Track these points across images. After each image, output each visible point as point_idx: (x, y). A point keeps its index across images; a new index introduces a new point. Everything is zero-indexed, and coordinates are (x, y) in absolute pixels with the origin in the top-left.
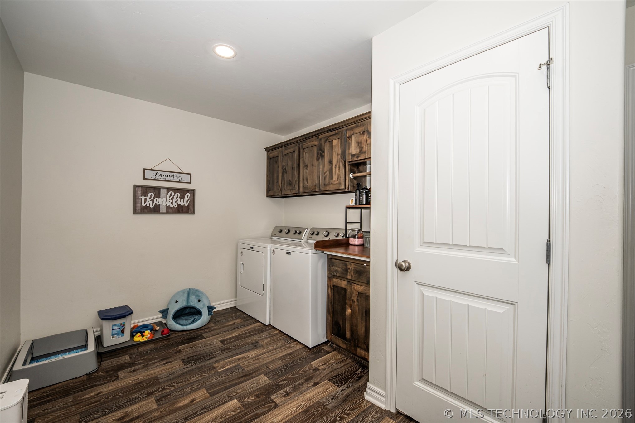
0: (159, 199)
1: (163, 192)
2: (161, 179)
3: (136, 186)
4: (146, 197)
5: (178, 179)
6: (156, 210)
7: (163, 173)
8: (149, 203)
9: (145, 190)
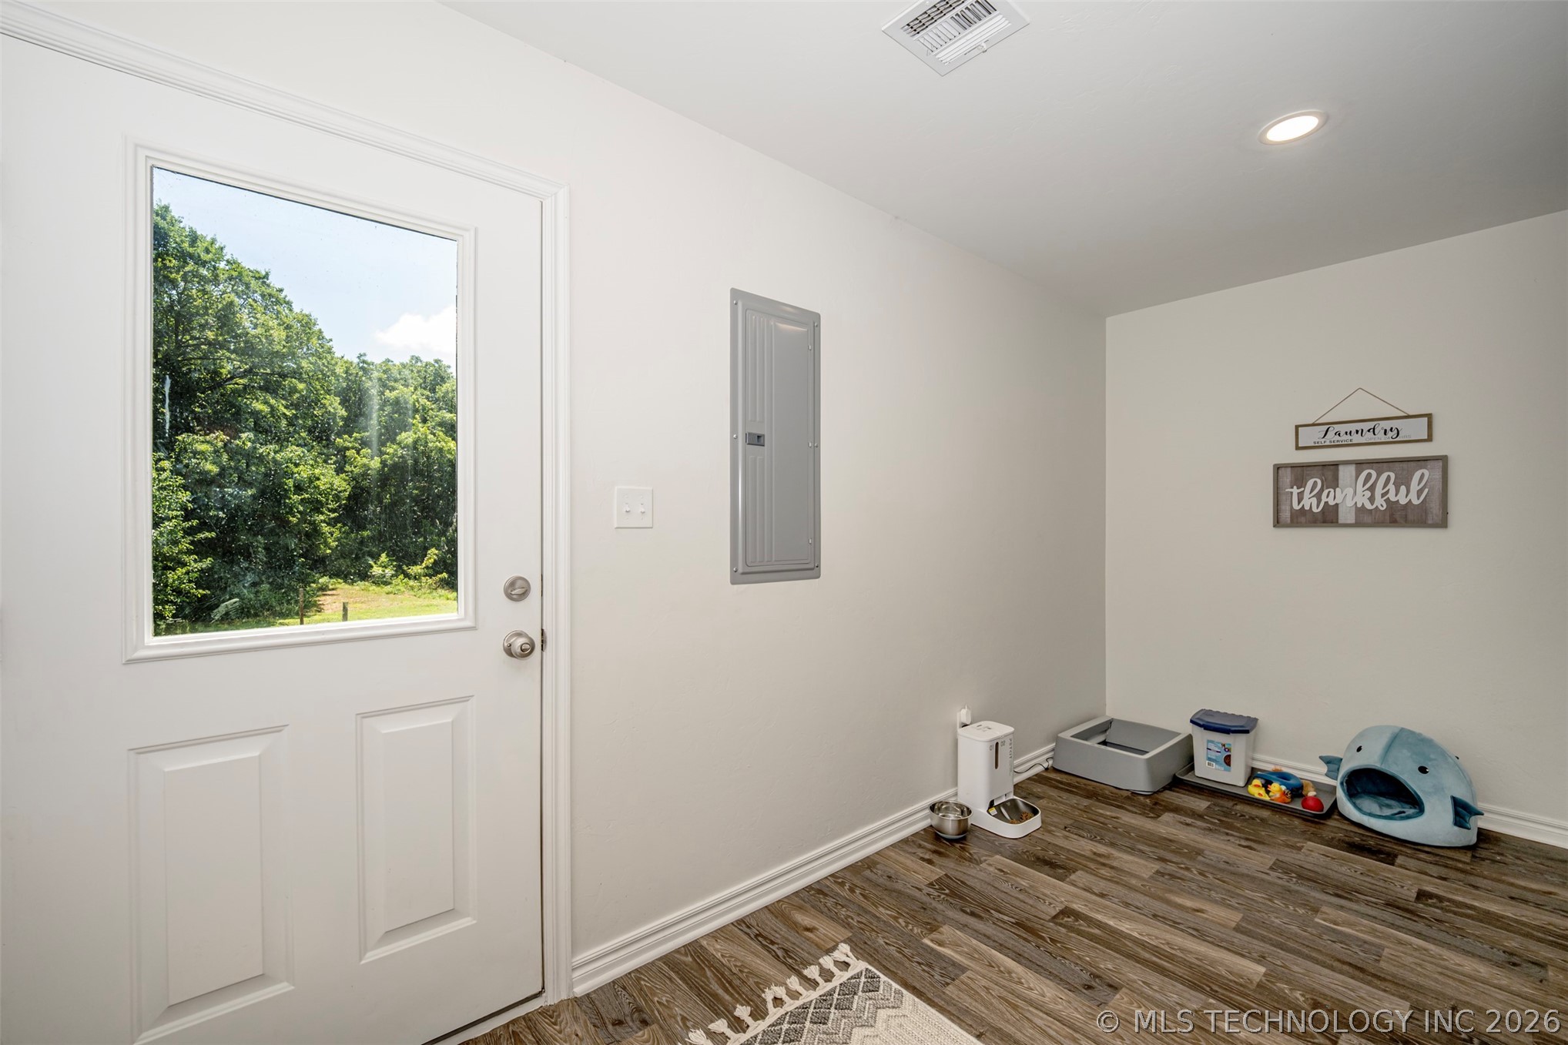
0: (1335, 492)
1: (1346, 473)
2: (1341, 443)
3: (1278, 468)
4: (1302, 489)
5: (1390, 434)
6: (1328, 518)
7: (1342, 428)
8: (1309, 502)
9: (1301, 472)
